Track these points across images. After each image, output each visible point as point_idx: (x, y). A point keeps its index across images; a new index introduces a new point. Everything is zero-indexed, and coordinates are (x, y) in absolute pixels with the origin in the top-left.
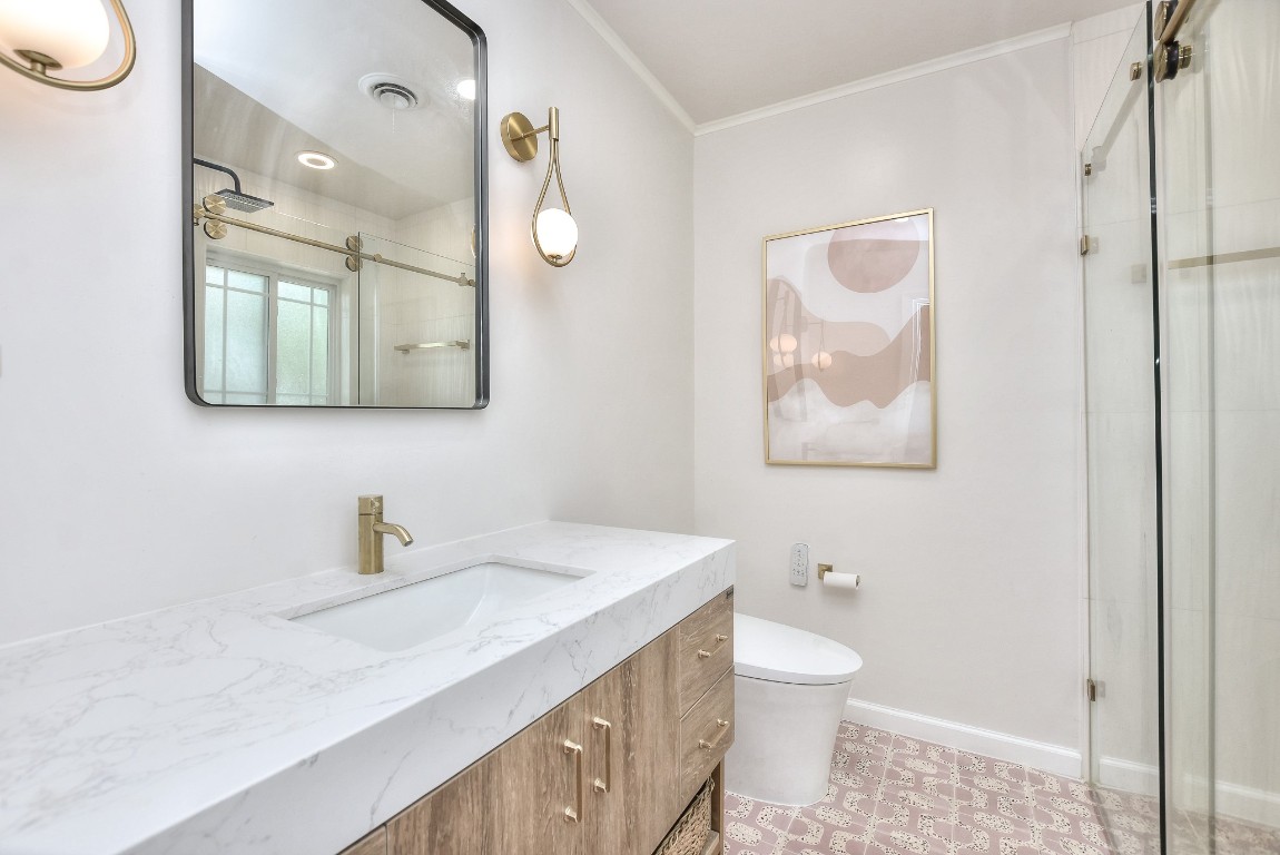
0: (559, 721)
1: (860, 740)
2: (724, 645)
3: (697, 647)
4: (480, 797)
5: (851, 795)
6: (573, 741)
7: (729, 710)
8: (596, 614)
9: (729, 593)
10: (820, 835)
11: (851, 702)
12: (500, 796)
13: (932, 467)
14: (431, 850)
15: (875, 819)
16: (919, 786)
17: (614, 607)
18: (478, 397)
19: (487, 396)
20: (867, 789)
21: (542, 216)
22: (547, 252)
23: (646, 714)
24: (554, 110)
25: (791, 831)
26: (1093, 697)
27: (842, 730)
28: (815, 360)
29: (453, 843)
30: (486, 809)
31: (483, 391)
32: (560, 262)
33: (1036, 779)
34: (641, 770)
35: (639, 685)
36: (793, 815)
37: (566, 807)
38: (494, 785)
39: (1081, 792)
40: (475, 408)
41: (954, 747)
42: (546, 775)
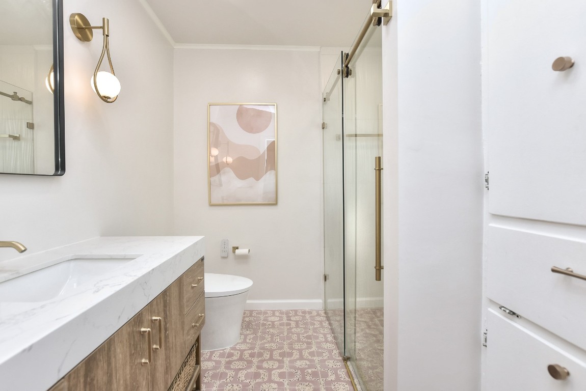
0: (139, 319)
1: (251, 315)
2: (201, 282)
3: (191, 283)
4: (106, 358)
5: (248, 337)
6: (144, 328)
7: (203, 311)
8: (153, 270)
9: (202, 259)
10: (239, 355)
11: (248, 302)
12: (115, 357)
13: (276, 204)
14: (85, 387)
15: (259, 342)
16: (273, 326)
17: (160, 266)
18: (57, 169)
19: (63, 169)
20: (255, 332)
21: (99, 74)
22: (102, 94)
23: (173, 314)
24: (106, 20)
25: (227, 358)
26: (325, 280)
27: (244, 313)
28: (224, 160)
29: (95, 382)
30: (109, 364)
31: (60, 166)
32: (108, 100)
33: (310, 313)
34: (171, 339)
35: (170, 301)
36: (227, 351)
37: (142, 359)
38: (112, 352)
39: (322, 313)
40: (55, 175)
41: (284, 309)
42: (134, 345)
